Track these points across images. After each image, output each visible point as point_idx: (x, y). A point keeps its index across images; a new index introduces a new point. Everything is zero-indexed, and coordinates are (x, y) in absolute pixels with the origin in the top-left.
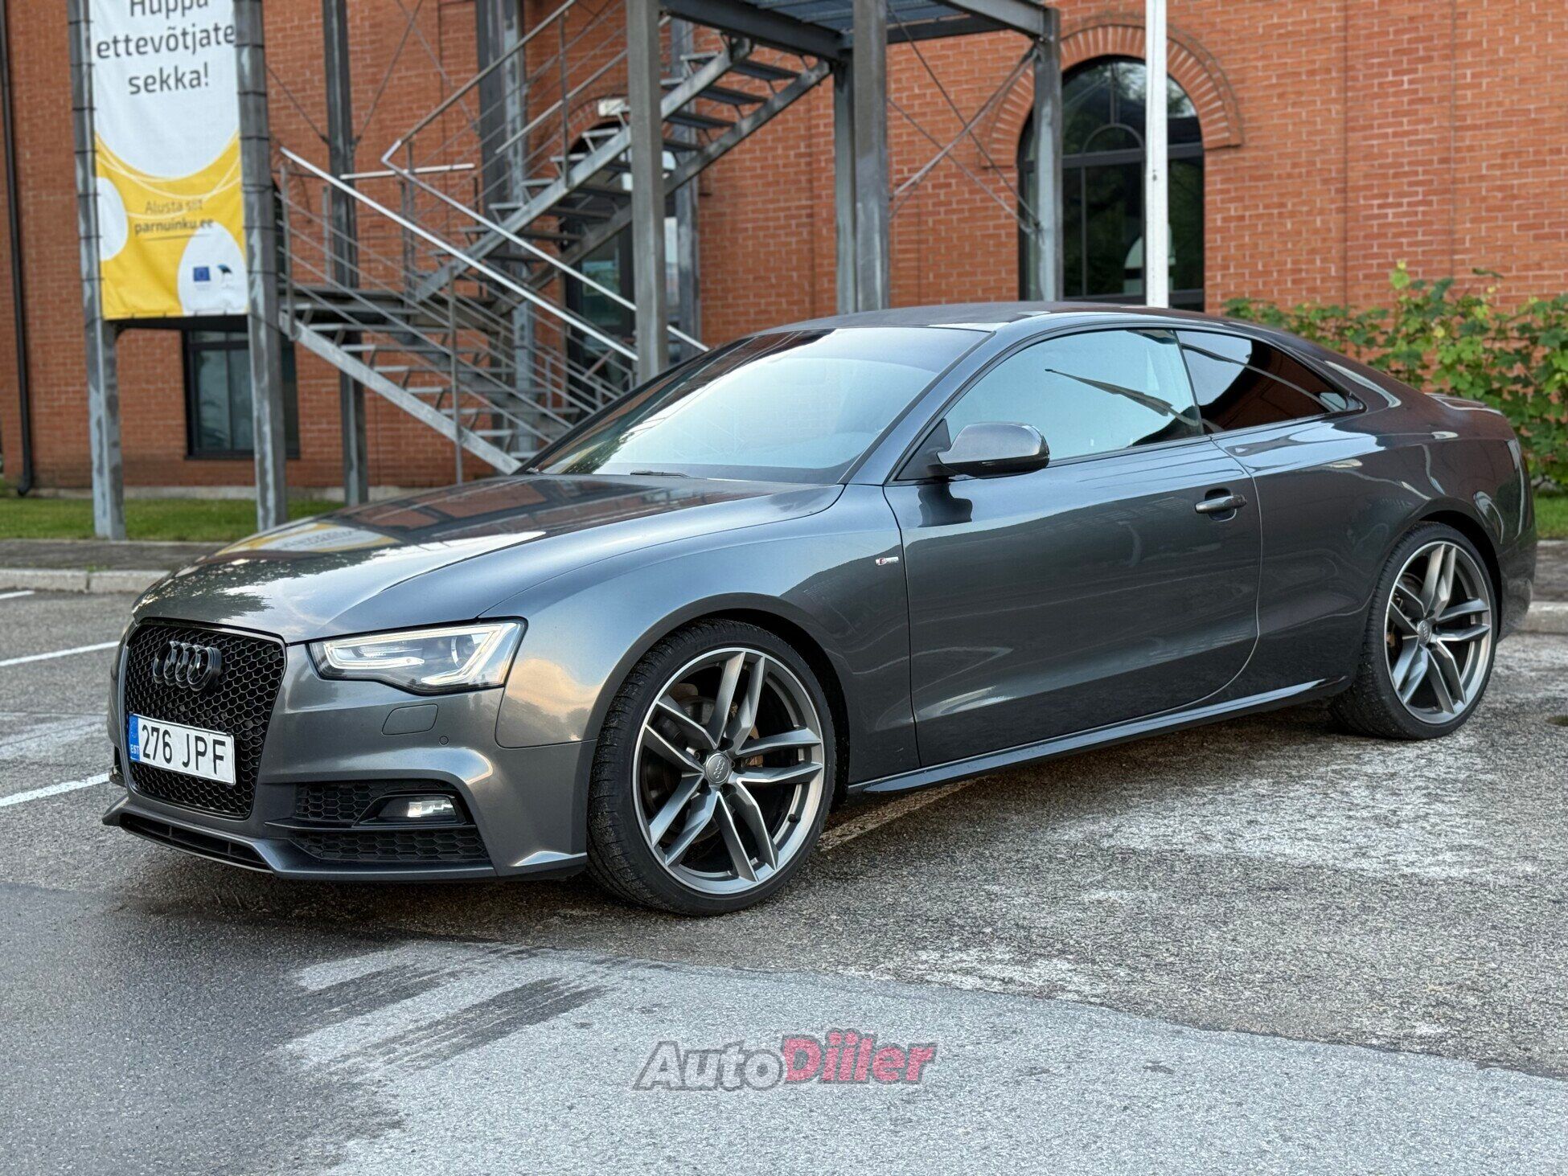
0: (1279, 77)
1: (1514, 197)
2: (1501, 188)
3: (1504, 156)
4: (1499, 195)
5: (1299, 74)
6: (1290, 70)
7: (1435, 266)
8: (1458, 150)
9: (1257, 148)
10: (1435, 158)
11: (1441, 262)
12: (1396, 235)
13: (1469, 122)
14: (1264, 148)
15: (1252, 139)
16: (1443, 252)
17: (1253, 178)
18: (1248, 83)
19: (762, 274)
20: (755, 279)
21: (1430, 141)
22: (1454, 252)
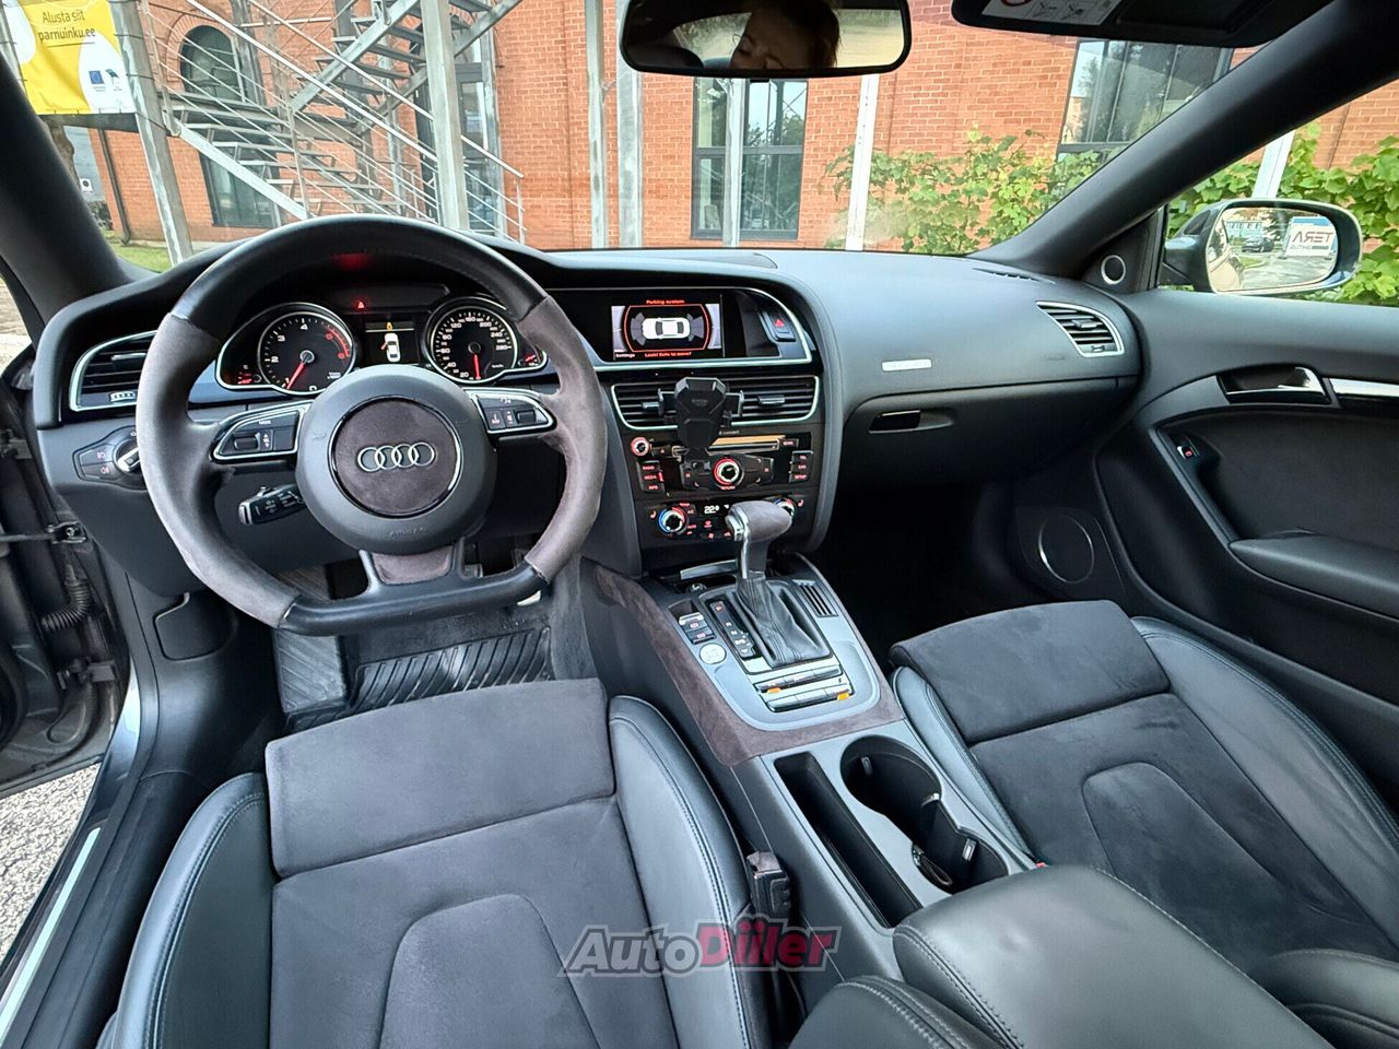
1: (997, 94)
2: (990, 87)
3: (994, 65)
4: (988, 91)
7: (944, 137)
8: (967, 59)
10: (953, 64)
11: (947, 135)
12: (923, 115)
16: (949, 128)
19: (537, 122)
20: (534, 125)
21: (951, 52)
22: (955, 129)
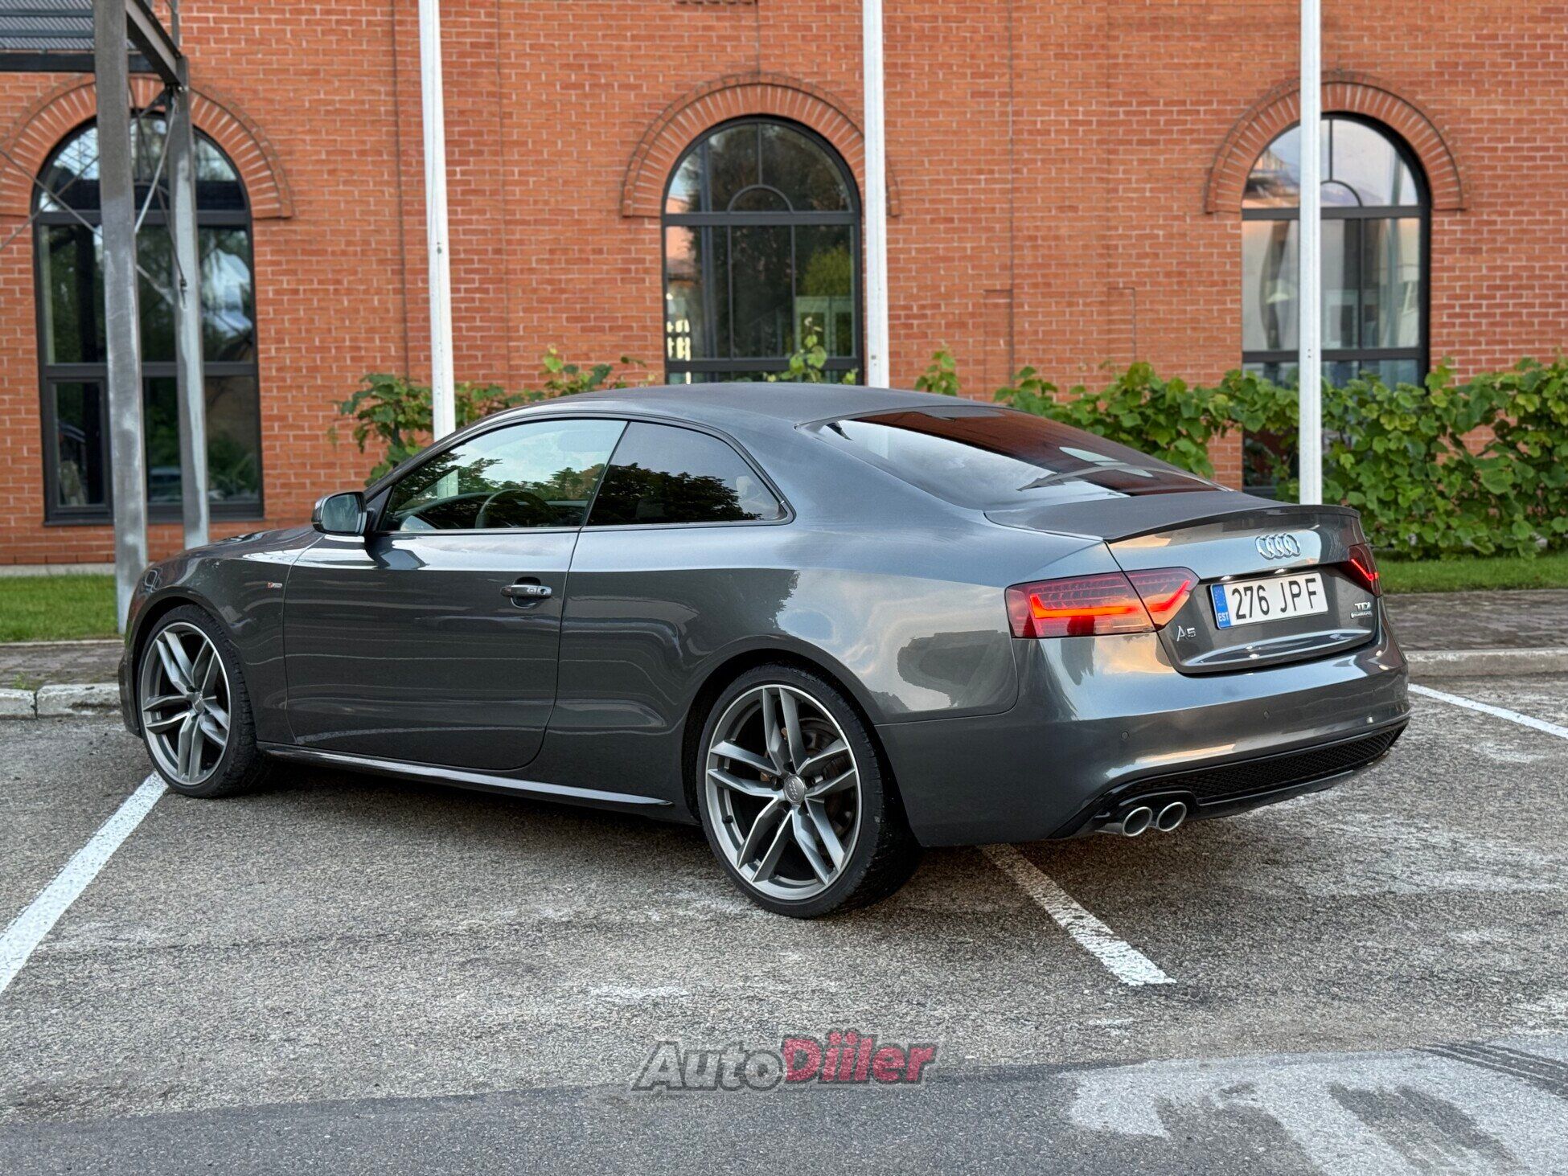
0: (328, 153)
1: (563, 291)
2: (550, 282)
3: (552, 252)
4: (549, 288)
5: (350, 153)
6: (339, 147)
7: (494, 351)
8: (509, 242)
9: (308, 222)
10: (489, 248)
11: (498, 348)
13: (518, 217)
14: (315, 223)
15: (303, 212)
16: (500, 338)
17: (304, 252)
18: (297, 156)
21: (484, 232)
22: (510, 339)
